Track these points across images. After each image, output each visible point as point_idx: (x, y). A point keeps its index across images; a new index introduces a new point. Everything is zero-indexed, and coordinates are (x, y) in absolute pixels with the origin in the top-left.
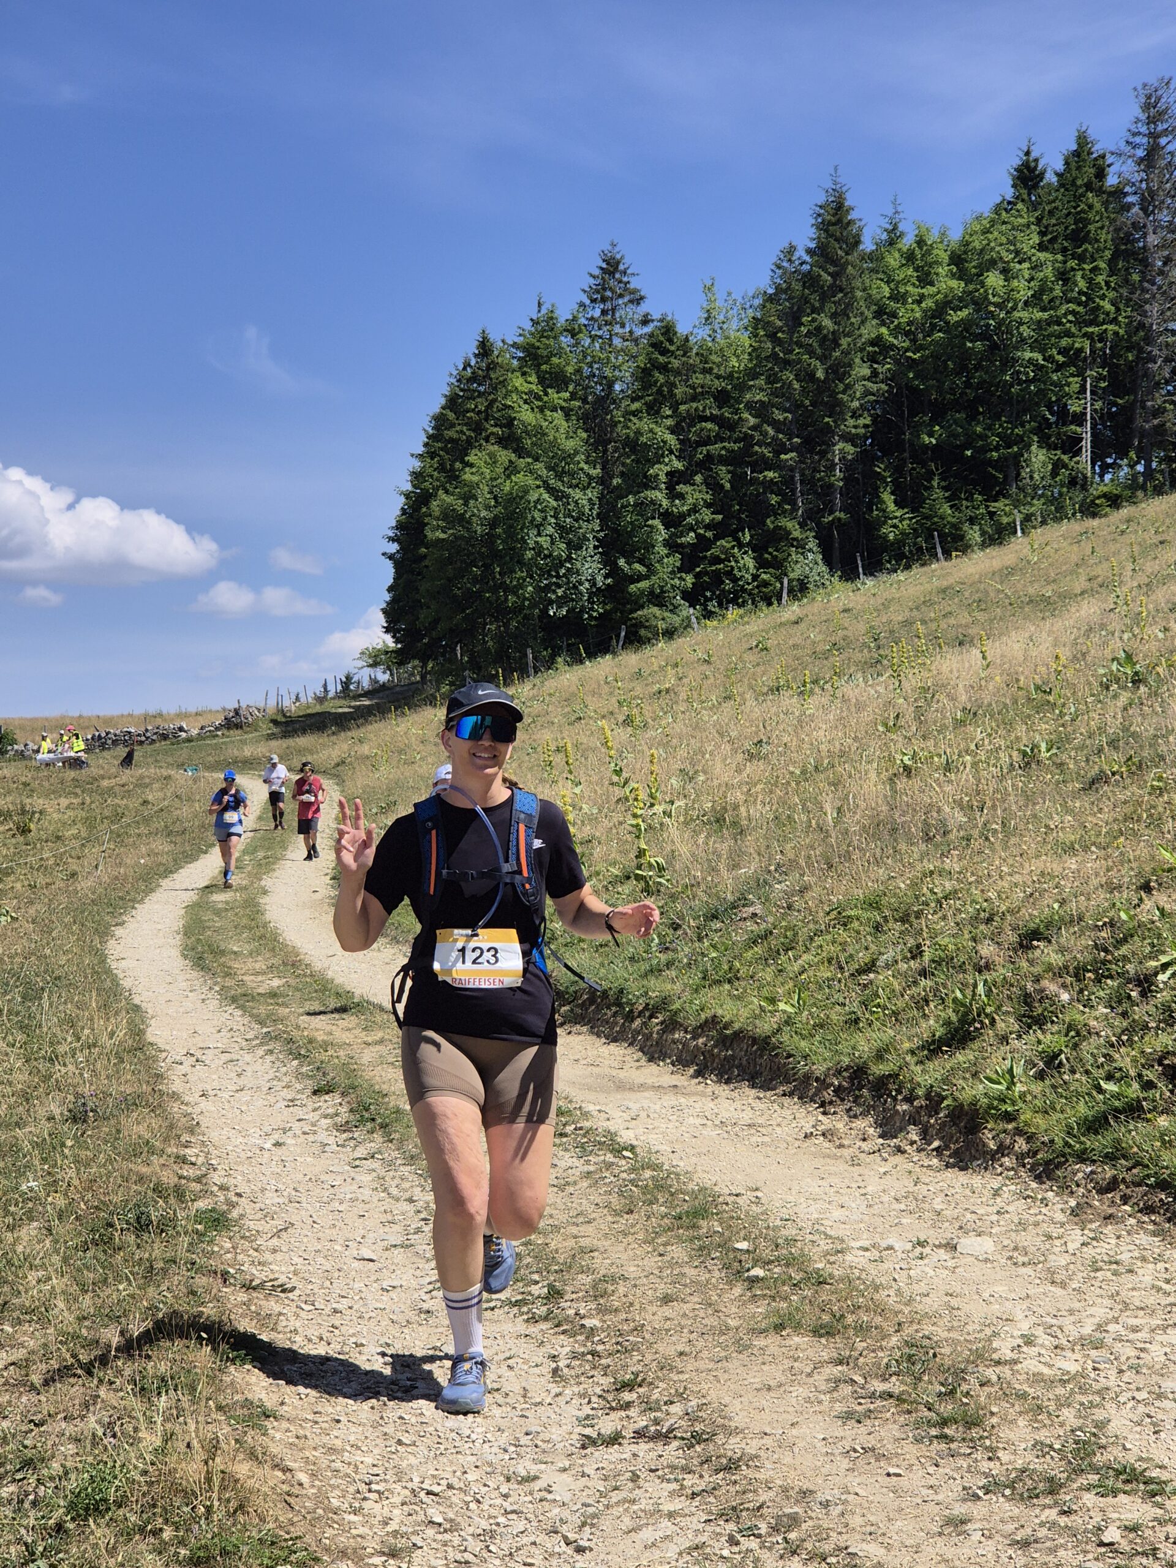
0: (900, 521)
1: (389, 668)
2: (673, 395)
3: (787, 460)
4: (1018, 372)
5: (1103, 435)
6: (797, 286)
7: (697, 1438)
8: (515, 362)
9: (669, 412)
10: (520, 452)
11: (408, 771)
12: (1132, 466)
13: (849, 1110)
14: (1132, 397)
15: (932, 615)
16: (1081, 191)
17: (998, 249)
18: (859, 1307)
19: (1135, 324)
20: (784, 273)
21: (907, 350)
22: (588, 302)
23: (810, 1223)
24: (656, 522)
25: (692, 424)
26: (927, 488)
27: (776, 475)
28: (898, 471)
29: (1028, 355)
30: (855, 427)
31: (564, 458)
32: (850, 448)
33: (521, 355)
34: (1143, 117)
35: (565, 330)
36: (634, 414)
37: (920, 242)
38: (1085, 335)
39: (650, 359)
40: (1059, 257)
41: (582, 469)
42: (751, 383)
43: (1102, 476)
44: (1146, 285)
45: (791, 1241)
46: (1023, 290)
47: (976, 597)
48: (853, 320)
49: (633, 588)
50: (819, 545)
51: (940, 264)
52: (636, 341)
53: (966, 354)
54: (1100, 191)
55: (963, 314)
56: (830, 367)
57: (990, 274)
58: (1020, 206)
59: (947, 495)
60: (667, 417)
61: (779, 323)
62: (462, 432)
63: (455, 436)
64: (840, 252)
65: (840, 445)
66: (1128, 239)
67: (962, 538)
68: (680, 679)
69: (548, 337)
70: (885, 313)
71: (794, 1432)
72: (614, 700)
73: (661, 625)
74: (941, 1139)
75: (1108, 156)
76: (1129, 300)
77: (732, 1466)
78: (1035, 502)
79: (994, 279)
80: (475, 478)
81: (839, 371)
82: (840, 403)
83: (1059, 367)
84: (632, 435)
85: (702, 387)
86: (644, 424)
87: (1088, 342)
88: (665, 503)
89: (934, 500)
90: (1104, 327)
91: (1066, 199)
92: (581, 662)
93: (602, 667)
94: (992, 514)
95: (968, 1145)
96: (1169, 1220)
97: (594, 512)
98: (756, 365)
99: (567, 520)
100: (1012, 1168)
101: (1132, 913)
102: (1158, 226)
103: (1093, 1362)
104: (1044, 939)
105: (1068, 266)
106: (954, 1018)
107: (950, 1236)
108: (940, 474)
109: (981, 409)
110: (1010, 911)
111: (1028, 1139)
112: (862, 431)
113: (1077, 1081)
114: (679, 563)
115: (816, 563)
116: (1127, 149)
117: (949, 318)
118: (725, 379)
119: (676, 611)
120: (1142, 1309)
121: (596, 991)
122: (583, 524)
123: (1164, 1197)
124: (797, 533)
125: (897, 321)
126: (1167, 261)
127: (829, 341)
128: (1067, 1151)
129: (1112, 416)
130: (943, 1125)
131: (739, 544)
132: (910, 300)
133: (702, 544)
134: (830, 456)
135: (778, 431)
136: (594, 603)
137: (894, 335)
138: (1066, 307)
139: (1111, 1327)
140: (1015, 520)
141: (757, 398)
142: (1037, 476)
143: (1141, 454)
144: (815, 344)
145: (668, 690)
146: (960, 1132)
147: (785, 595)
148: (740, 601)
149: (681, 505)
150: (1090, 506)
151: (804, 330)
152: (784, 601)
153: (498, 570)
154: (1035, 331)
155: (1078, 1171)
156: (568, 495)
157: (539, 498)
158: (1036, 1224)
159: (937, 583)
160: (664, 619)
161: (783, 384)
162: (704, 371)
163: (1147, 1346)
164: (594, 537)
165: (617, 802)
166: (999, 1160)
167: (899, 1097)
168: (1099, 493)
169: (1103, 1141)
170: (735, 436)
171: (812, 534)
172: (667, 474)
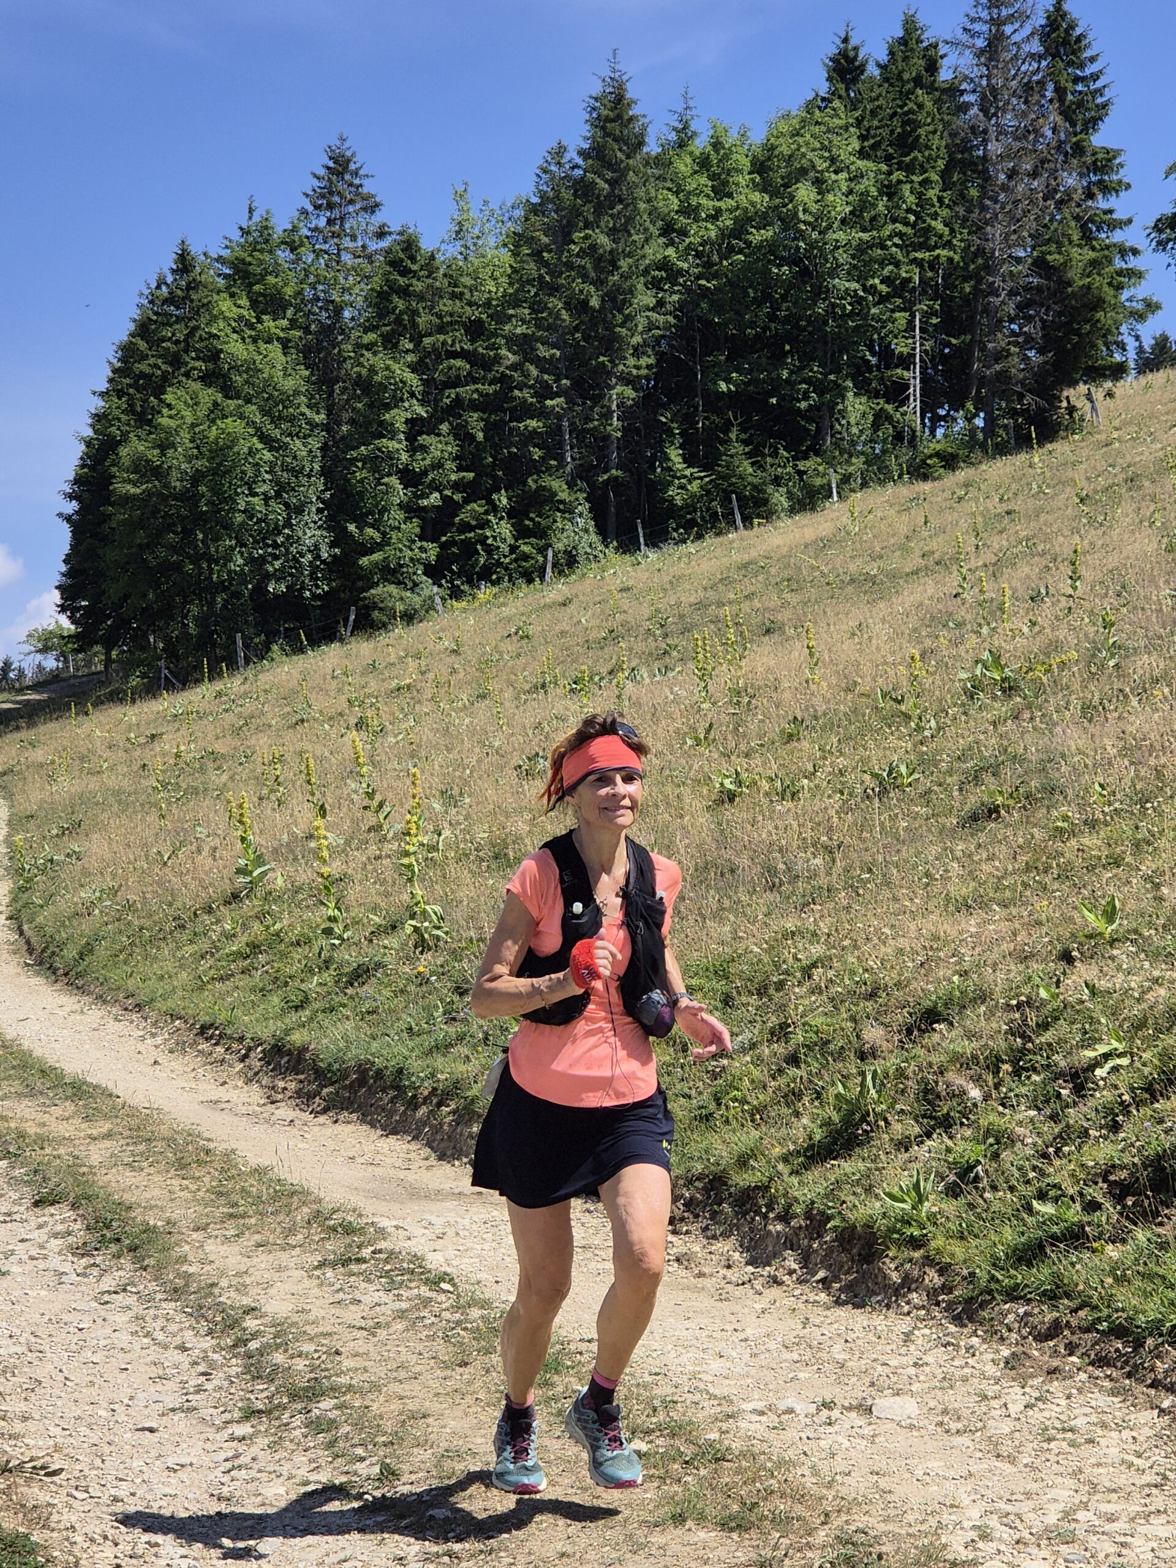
0: (690, 482)
1: (63, 654)
2: (415, 325)
3: (553, 407)
4: (834, 306)
5: (935, 381)
6: (567, 195)
8: (221, 282)
9: (411, 346)
10: (229, 391)
11: (93, 783)
12: (969, 419)
13: (705, 1229)
14: (969, 337)
15: (732, 596)
16: (908, 86)
17: (810, 155)
18: (772, 1492)
19: (972, 249)
20: (552, 179)
21: (698, 278)
22: (311, 208)
23: (685, 1377)
24: (394, 481)
25: (439, 359)
26: (723, 442)
27: (540, 424)
28: (688, 420)
29: (844, 284)
30: (638, 368)
31: (282, 401)
32: (630, 392)
33: (228, 271)
35: (286, 243)
36: (369, 347)
37: (717, 145)
38: (914, 261)
39: (387, 280)
40: (884, 167)
41: (303, 414)
42: (511, 312)
43: (933, 432)
44: (988, 202)
45: (669, 1403)
46: (840, 206)
47: (786, 574)
48: (635, 237)
49: (365, 560)
50: (591, 510)
51: (739, 171)
52: (370, 258)
53: (768, 283)
54: (931, 88)
55: (768, 234)
56: (606, 294)
57: (799, 185)
58: (837, 103)
59: (747, 450)
60: (407, 351)
61: (545, 240)
62: (156, 366)
63: (148, 370)
64: (619, 154)
65: (619, 389)
66: (966, 147)
67: (766, 502)
68: (423, 673)
69: (261, 251)
70: (674, 230)
72: (343, 699)
73: (400, 607)
74: (828, 1268)
75: (941, 45)
76: (965, 220)
78: (854, 460)
79: (805, 192)
80: (173, 423)
81: (617, 299)
82: (618, 338)
83: (883, 299)
84: (364, 372)
85: (451, 315)
86: (379, 360)
87: (917, 271)
88: (404, 457)
89: (732, 456)
90: (938, 252)
91: (891, 96)
92: (301, 650)
93: (329, 657)
94: (801, 473)
95: (864, 1277)
96: (1129, 1376)
97: (317, 467)
98: (517, 291)
99: (285, 474)
100: (923, 1307)
101: (1053, 989)
102: (1001, 132)
103: (1066, 1560)
104: (944, 1020)
105: (894, 177)
106: (836, 1118)
107: (860, 1395)
108: (738, 425)
109: (787, 347)
110: (898, 985)
111: (941, 1272)
112: (644, 372)
113: (1001, 1200)
114: (418, 530)
115: (586, 531)
116: (964, 38)
117: (751, 238)
118: (479, 306)
119: (417, 590)
120: (1114, 1491)
121: (367, 1070)
122: (304, 480)
123: (1120, 1346)
124: (564, 495)
125: (687, 241)
126: (1012, 174)
127: (606, 263)
128: (993, 1286)
129: (944, 359)
130: (830, 1251)
131: (494, 508)
132: (703, 215)
133: (449, 507)
134: (606, 402)
135: (543, 371)
136: (318, 579)
137: (683, 257)
138: (891, 227)
139: (1081, 1515)
140: (830, 481)
141: (519, 331)
142: (855, 430)
143: (981, 404)
144: (588, 266)
145: (409, 687)
146: (853, 1261)
147: (549, 570)
148: (494, 577)
149: (424, 459)
150: (920, 467)
151: (575, 248)
152: (547, 578)
153: (200, 536)
154: (853, 257)
155: (1009, 1312)
156: (287, 445)
157: (250, 448)
158: (965, 1380)
159: (737, 557)
160: (402, 599)
161: (550, 314)
162: (455, 296)
163: (1129, 1539)
164: (318, 498)
165: (369, 830)
166: (904, 1296)
167: (771, 1215)
168: (931, 451)
169: (1040, 1275)
170: (490, 376)
171: (581, 496)
172: (407, 421)
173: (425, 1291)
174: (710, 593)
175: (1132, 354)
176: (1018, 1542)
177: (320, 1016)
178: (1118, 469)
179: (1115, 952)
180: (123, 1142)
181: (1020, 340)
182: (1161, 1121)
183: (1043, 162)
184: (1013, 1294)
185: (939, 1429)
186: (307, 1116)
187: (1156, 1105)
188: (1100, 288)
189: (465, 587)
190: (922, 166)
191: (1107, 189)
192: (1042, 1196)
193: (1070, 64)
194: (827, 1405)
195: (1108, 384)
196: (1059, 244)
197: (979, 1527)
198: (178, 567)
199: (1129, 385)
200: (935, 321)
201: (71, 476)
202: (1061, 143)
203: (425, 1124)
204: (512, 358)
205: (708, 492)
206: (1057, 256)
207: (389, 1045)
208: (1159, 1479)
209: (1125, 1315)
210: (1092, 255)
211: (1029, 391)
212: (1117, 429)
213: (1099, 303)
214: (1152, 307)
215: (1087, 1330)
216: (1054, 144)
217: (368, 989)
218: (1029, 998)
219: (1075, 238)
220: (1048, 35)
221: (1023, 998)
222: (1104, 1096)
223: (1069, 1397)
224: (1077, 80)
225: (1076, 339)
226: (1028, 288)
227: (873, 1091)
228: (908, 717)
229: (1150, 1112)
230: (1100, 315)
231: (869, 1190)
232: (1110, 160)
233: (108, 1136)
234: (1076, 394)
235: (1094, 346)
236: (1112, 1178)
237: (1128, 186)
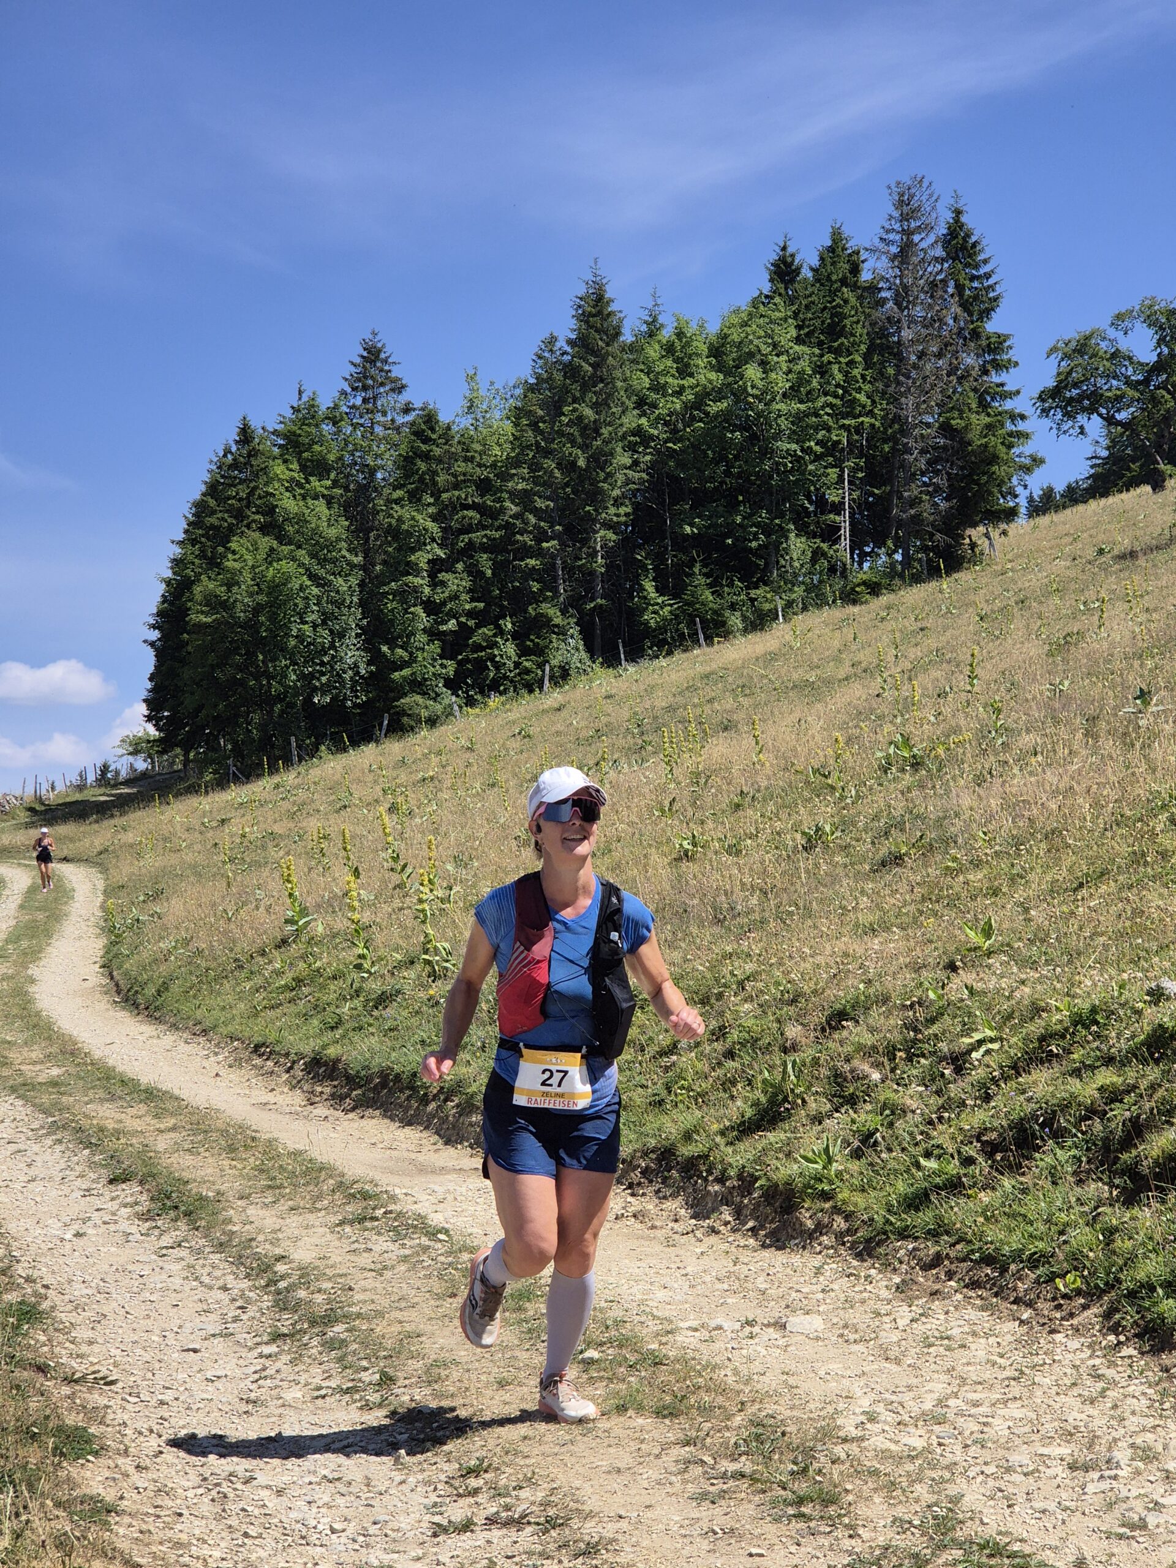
0: (662, 608)
1: (150, 756)
2: (435, 483)
3: (548, 549)
4: (778, 464)
5: (862, 524)
6: (558, 376)
7: (551, 1524)
8: (276, 450)
9: (431, 500)
10: (282, 539)
11: (173, 859)
12: (890, 555)
14: (889, 488)
15: (696, 701)
16: (835, 286)
17: (756, 342)
18: (699, 1387)
19: (890, 416)
20: (546, 364)
21: (666, 442)
22: (349, 390)
23: (635, 1304)
24: (419, 610)
25: (454, 511)
26: (688, 575)
27: (538, 562)
28: (659, 557)
29: (785, 446)
30: (618, 515)
31: (327, 547)
32: (611, 536)
33: (282, 442)
34: (896, 214)
35: (326, 418)
36: (397, 501)
37: (680, 334)
38: (843, 426)
39: (412, 447)
40: (817, 351)
41: (344, 557)
42: (513, 471)
43: (860, 564)
44: (901, 378)
45: (619, 1323)
46: (781, 382)
47: (740, 682)
48: (614, 410)
49: (396, 675)
50: (581, 632)
51: (698, 355)
52: (398, 429)
53: (724, 445)
54: (855, 287)
55: (723, 405)
56: (591, 456)
57: (748, 366)
58: (777, 300)
59: (708, 581)
61: (540, 413)
62: (223, 519)
63: (217, 523)
64: (600, 343)
65: (602, 533)
66: (883, 334)
67: (724, 624)
68: (444, 767)
69: (309, 425)
70: (646, 404)
71: (649, 1514)
72: (378, 788)
73: (424, 714)
74: (756, 1219)
75: (862, 252)
76: (884, 393)
77: (590, 1550)
78: (796, 589)
79: (752, 372)
80: (238, 565)
81: (600, 460)
82: (601, 491)
83: (818, 458)
84: (394, 522)
85: (464, 475)
86: (405, 512)
87: (845, 434)
88: (427, 590)
89: (696, 587)
90: (862, 419)
91: (822, 293)
92: (345, 750)
93: (367, 755)
94: (752, 600)
95: (784, 1225)
96: (996, 1295)
97: (355, 599)
98: (518, 454)
99: (330, 606)
100: (832, 1247)
101: (940, 992)
102: (912, 321)
103: (938, 1437)
104: (852, 1019)
105: (825, 359)
106: (763, 1100)
107: (777, 1315)
108: (701, 561)
109: (741, 498)
110: (815, 992)
111: (847, 1218)
112: (623, 519)
113: (894, 1159)
114: (439, 650)
115: (577, 649)
116: (881, 246)
117: (709, 409)
118: (487, 467)
119: (439, 699)
120: (980, 1383)
121: (388, 1075)
122: (345, 611)
123: (989, 1271)
124: (558, 620)
125: (657, 412)
126: (921, 355)
127: (590, 431)
128: (888, 1228)
129: (869, 506)
130: (757, 1205)
131: (501, 632)
132: (670, 391)
133: (465, 631)
134: (592, 544)
135: (540, 519)
136: (357, 691)
137: (654, 425)
138: (823, 399)
139: (951, 1402)
140: (776, 606)
141: (520, 487)
142: (796, 564)
143: (899, 543)
144: (576, 433)
145: (432, 778)
146: (776, 1212)
147: (546, 682)
148: (502, 688)
149: (443, 592)
150: (849, 594)
151: (565, 419)
152: (545, 688)
153: (261, 657)
154: (793, 423)
155: (900, 1248)
156: (330, 583)
157: (301, 585)
158: (863, 1302)
159: (700, 669)
160: (426, 707)
161: (545, 473)
162: (466, 459)
163: (990, 1420)
164: (357, 625)
165: (394, 888)
166: (817, 1239)
167: (710, 1178)
168: (859, 580)
169: (925, 1218)
170: (497, 524)
171: (573, 621)
172: (429, 562)
173: (425, 1241)
174: (679, 699)
175: (1023, 502)
176: (899, 1424)
177: (351, 1034)
178: (1011, 593)
179: (990, 961)
180: (184, 1133)
181: (930, 489)
182: (1024, 1092)
183: (946, 345)
184: (904, 1234)
185: (840, 1340)
186: (339, 1114)
187: (1020, 1079)
188: (995, 447)
189: (478, 697)
190: (848, 350)
191: (998, 366)
192: (928, 1155)
193: (968, 265)
194: (750, 1323)
195: (1003, 526)
196: (961, 412)
197: (867, 1413)
198: (242, 683)
199: (1021, 524)
200: (860, 475)
201: (155, 611)
202: (961, 329)
203: (434, 1117)
204: (514, 509)
205: (677, 616)
206: (959, 421)
207: (406, 1055)
208: (1017, 1374)
209: (993, 1247)
210: (988, 420)
211: (938, 531)
212: (1010, 561)
213: (994, 459)
214: (1037, 461)
215: (963, 1260)
216: (955, 330)
217: (390, 1012)
218: (920, 999)
219: (974, 406)
220: (949, 242)
221: (915, 999)
222: (978, 1074)
223: (947, 1313)
224: (973, 278)
225: (976, 488)
226: (935, 448)
227: (792, 1077)
228: (833, 788)
229: (1015, 1085)
230: (995, 468)
231: (788, 1155)
232: (1001, 343)
233: (173, 1129)
234: (976, 533)
235: (990, 493)
236: (984, 1138)
237: (1016, 364)
